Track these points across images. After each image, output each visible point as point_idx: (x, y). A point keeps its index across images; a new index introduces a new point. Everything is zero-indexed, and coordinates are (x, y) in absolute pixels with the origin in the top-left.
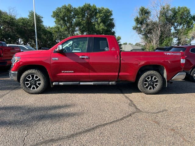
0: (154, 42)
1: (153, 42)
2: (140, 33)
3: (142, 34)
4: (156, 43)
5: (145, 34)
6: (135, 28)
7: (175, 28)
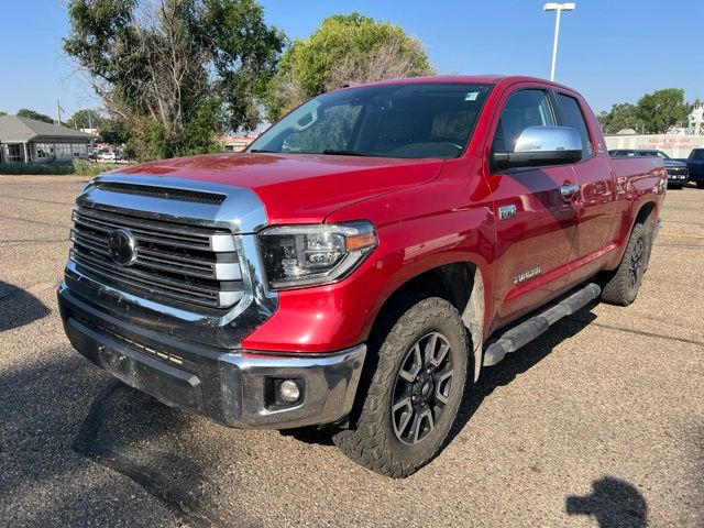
0: (163, 112)
1: (156, 113)
2: (98, 73)
3: (107, 74)
4: (172, 117)
5: (122, 75)
6: (76, 48)
7: (220, 66)
